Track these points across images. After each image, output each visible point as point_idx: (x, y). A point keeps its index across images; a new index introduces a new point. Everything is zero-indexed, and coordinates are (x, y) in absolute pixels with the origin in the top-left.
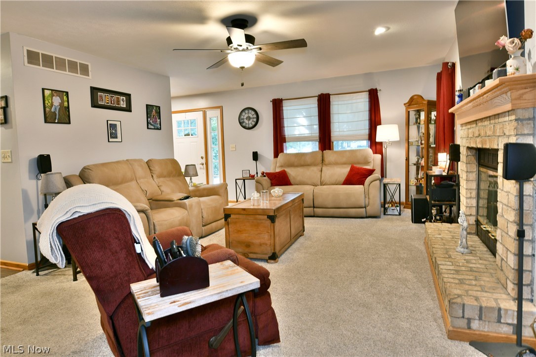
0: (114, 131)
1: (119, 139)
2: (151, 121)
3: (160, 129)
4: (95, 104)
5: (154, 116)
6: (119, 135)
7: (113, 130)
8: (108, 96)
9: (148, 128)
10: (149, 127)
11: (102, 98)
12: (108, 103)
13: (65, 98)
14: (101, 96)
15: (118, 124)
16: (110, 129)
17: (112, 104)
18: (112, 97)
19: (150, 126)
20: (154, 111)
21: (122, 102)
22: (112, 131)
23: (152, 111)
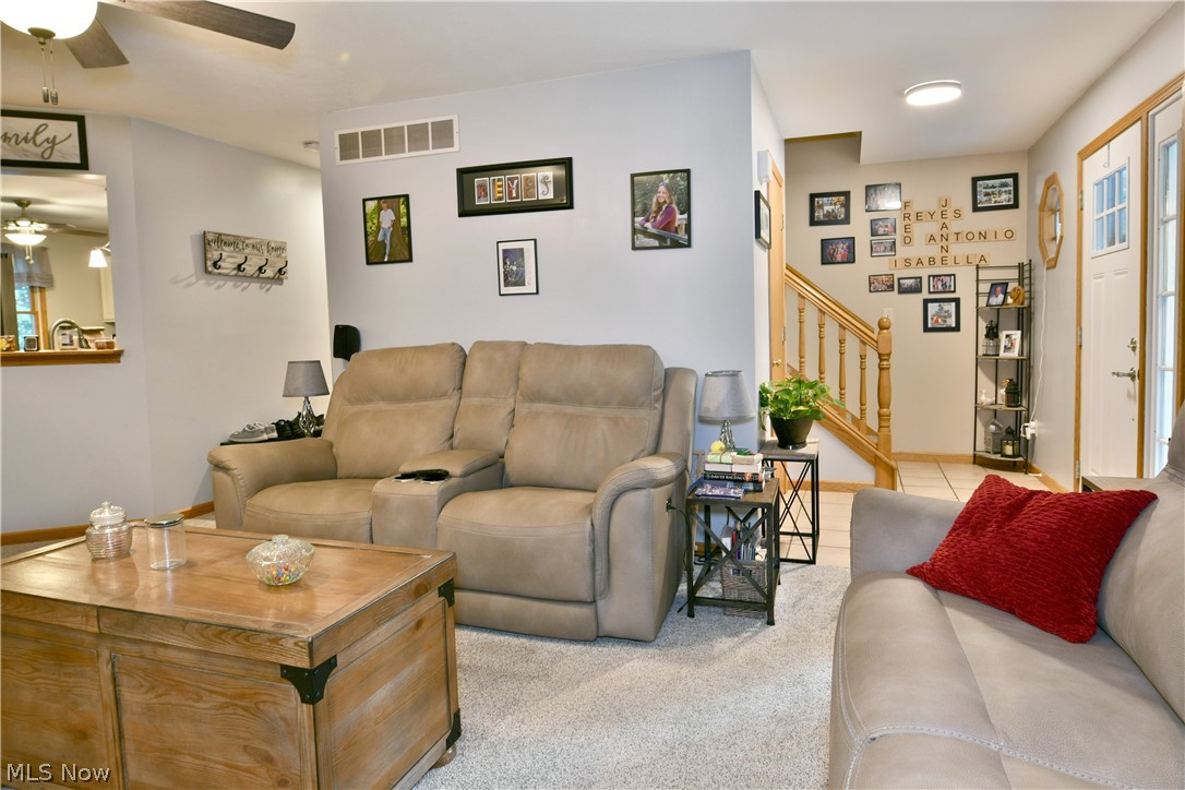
0: (515, 268)
1: (530, 287)
2: (648, 225)
3: (689, 246)
4: (467, 210)
5: (659, 206)
6: (530, 276)
7: (512, 263)
8: (499, 180)
9: (634, 248)
10: (637, 244)
11: (485, 190)
12: (500, 199)
13: (403, 209)
14: (483, 187)
15: (528, 247)
16: (505, 263)
17: (511, 198)
18: (512, 180)
19: (642, 240)
20: (662, 188)
21: (541, 188)
22: (511, 269)
23: (657, 191)
